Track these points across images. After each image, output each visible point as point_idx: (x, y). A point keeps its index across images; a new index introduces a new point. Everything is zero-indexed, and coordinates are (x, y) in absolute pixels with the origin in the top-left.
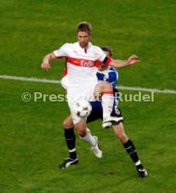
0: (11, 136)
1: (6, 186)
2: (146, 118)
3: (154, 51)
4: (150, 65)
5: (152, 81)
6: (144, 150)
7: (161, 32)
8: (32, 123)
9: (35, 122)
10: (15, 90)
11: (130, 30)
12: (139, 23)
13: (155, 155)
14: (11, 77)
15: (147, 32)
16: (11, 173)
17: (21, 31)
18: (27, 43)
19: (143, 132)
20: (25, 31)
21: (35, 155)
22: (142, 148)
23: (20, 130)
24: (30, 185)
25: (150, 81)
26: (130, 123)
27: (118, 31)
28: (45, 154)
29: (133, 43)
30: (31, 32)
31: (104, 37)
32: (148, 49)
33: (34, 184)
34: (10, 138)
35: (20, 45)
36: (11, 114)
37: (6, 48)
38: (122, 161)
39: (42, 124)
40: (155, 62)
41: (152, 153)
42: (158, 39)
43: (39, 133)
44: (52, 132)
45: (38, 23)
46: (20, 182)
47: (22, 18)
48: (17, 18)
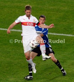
0: (4, 57)
1: (1, 80)
2: (66, 48)
3: (70, 17)
4: (68, 23)
5: (68, 31)
6: (65, 63)
7: (73, 8)
8: (14, 51)
9: (15, 50)
10: (6, 35)
11: (58, 7)
12: (63, 4)
13: (70, 65)
14: (4, 29)
15: (66, 8)
16: (4, 73)
17: (8, 8)
18: (11, 13)
19: (64, 54)
20: (10, 8)
21: (15, 65)
22: (64, 62)
23: (8, 54)
24: (12, 79)
25: (67, 31)
26: (58, 50)
27: (53, 8)
28: (19, 65)
29: (60, 13)
30: (13, 8)
31: (46, 11)
32: (66, 16)
33: (15, 79)
34: (3, 57)
35: (8, 14)
36: (4, 46)
37: (1, 15)
38: (55, 68)
39: (18, 51)
40: (70, 22)
41: (68, 64)
42: (71, 11)
43: (16, 55)
44: (23, 55)
45: (16, 4)
46: (8, 78)
47: (9, 2)
48: (7, 2)
